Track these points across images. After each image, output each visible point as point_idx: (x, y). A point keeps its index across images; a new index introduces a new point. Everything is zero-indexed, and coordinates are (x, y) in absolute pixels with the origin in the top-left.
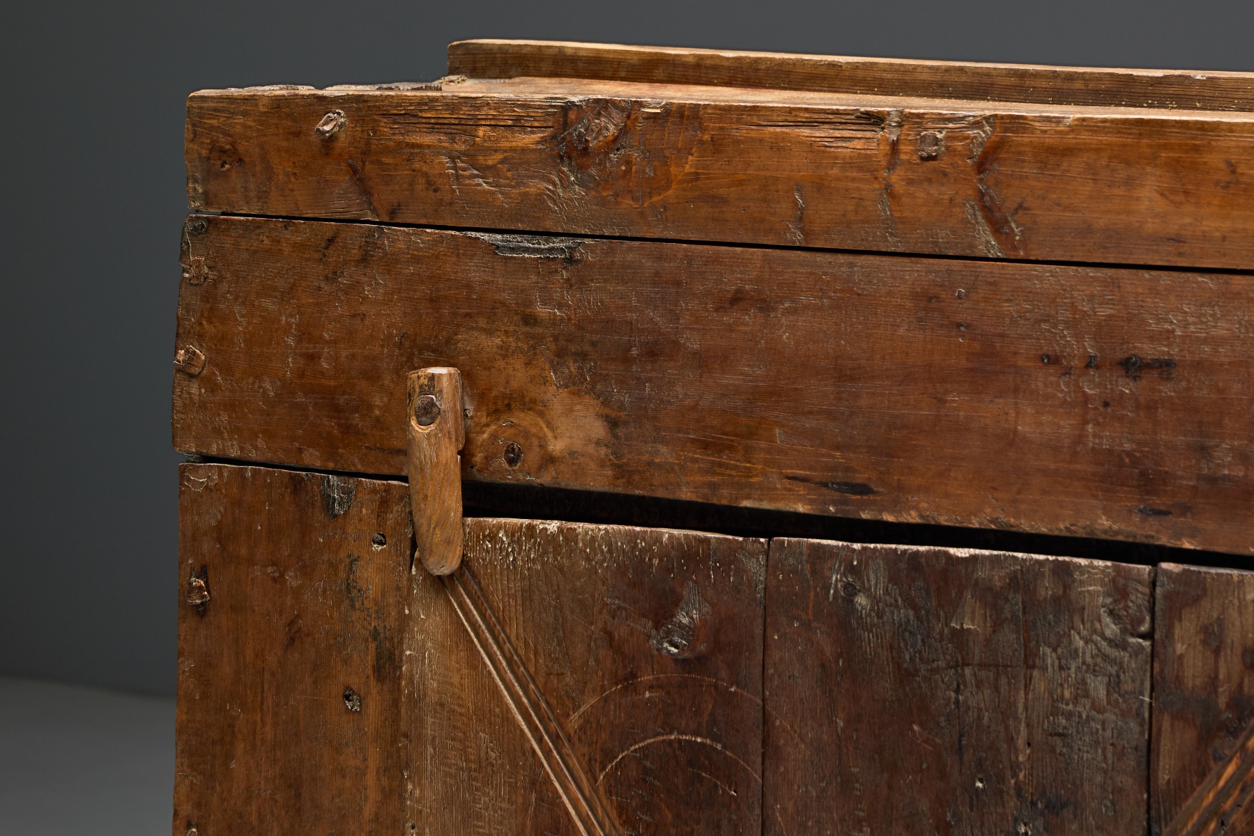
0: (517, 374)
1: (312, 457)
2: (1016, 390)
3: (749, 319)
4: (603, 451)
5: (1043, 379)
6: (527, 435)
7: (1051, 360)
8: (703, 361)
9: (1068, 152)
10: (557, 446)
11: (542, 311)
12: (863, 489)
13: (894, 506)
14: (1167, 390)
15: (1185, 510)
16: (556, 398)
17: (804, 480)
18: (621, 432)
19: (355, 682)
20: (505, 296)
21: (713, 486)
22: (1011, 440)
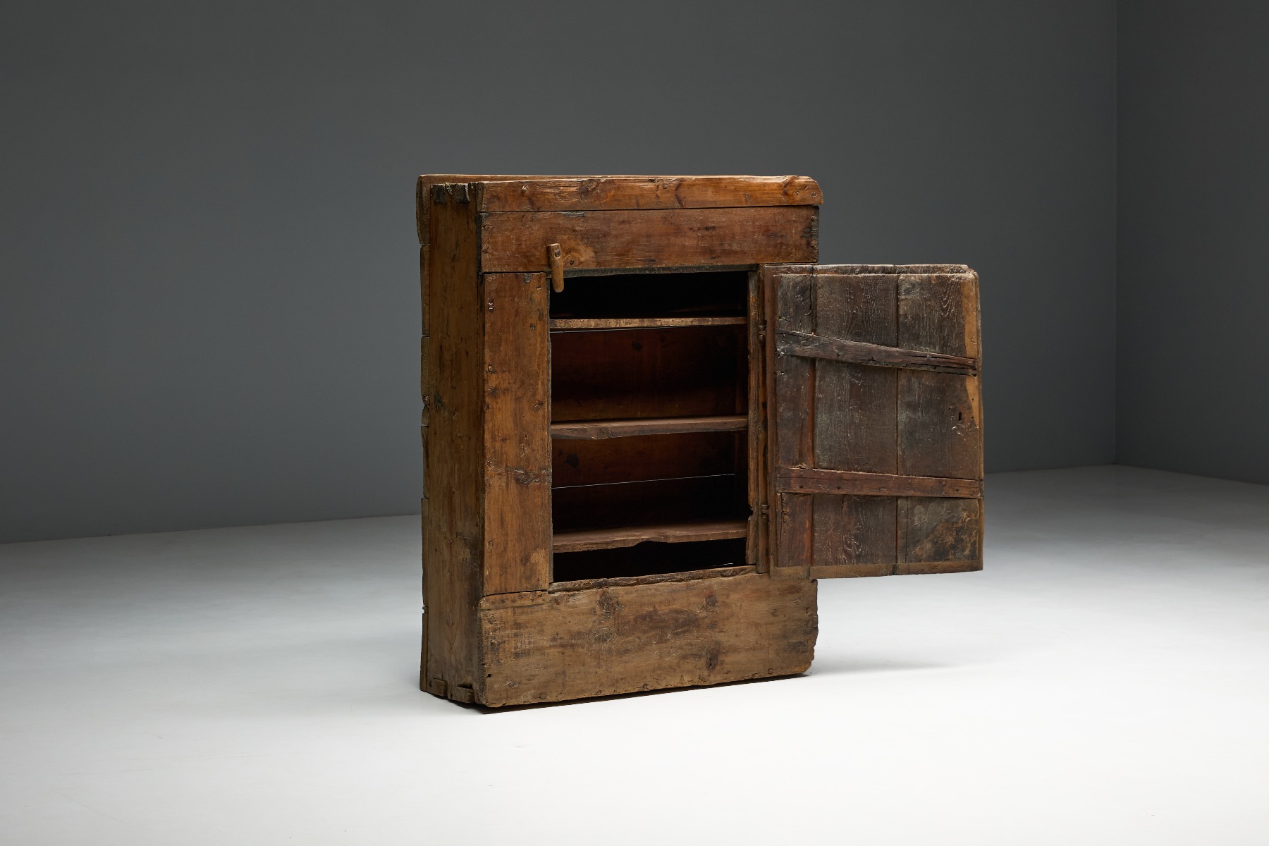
0: (572, 244)
1: (521, 269)
2: (684, 236)
3: (626, 226)
4: (594, 259)
5: (690, 233)
6: (575, 257)
7: (691, 229)
8: (616, 237)
9: (694, 185)
10: (582, 259)
11: (578, 228)
12: (653, 261)
13: (660, 263)
14: (714, 233)
15: (719, 257)
16: (582, 248)
17: (641, 260)
18: (598, 254)
19: (533, 322)
20: (568, 226)
21: (620, 264)
22: (684, 246)
